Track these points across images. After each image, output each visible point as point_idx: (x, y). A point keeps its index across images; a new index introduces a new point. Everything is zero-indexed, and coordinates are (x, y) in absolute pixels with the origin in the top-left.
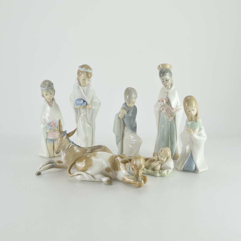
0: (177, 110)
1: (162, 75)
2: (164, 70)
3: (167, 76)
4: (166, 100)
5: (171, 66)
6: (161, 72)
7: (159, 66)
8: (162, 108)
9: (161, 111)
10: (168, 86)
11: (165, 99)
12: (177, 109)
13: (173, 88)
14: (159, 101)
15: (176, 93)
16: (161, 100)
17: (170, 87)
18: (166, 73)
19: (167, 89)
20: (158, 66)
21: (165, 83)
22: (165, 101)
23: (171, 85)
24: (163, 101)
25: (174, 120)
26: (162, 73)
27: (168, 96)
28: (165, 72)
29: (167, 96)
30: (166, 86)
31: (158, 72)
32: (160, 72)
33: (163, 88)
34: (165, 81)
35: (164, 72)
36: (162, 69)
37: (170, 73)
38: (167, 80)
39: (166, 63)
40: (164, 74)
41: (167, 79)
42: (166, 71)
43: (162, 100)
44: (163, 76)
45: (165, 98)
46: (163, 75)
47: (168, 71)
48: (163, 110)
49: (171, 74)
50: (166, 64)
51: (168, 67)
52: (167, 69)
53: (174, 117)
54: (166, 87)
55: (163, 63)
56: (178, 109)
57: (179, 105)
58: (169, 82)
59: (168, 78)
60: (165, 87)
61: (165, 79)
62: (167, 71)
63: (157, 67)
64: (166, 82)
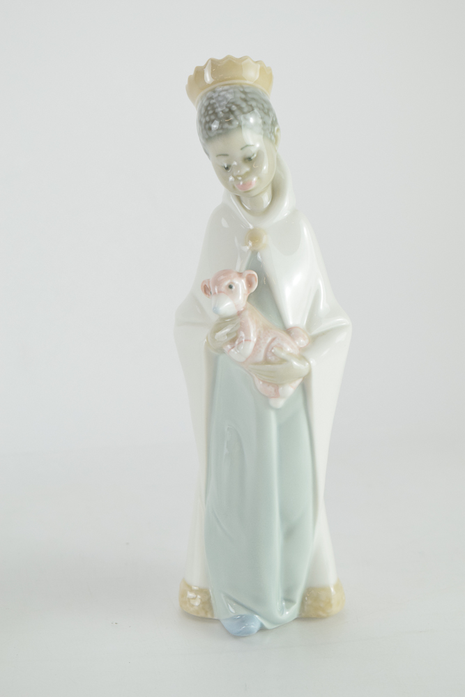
0: (314, 339)
1: (215, 126)
2: (230, 97)
3: (250, 135)
4: (250, 284)
5: (266, 73)
6: (214, 109)
7: (199, 73)
8: (227, 330)
9: (221, 350)
10: (254, 193)
11: (240, 274)
12: (315, 332)
13: (287, 204)
14: (206, 290)
15: (306, 232)
16: (217, 282)
17: (266, 199)
18: (241, 117)
19: (251, 212)
20: (192, 73)
21: (236, 178)
22: (241, 285)
23: (276, 191)
24: (230, 287)
25: (300, 400)
26: (215, 114)
27: (259, 257)
28: (234, 108)
29: (254, 253)
30: (241, 193)
31: (190, 113)
32: (207, 110)
33: (223, 211)
34: (238, 167)
35: (231, 111)
36: (214, 91)
37: (267, 114)
38: (248, 160)
39: (237, 55)
40: (230, 122)
41: (252, 151)
42: (244, 105)
43: (227, 283)
44: (224, 132)
45: (240, 265)
46: (226, 126)
47: (254, 104)
48: (233, 341)
49: (274, 123)
50: (242, 59)
51: (251, 76)
52: (245, 93)
53: (298, 382)
54: (243, 198)
55: (219, 56)
56: (323, 334)
57: (323, 306)
58: (265, 168)
59: (258, 145)
60: (239, 199)
61: (239, 154)
62: (245, 100)
63: (186, 82)
64: (246, 169)
